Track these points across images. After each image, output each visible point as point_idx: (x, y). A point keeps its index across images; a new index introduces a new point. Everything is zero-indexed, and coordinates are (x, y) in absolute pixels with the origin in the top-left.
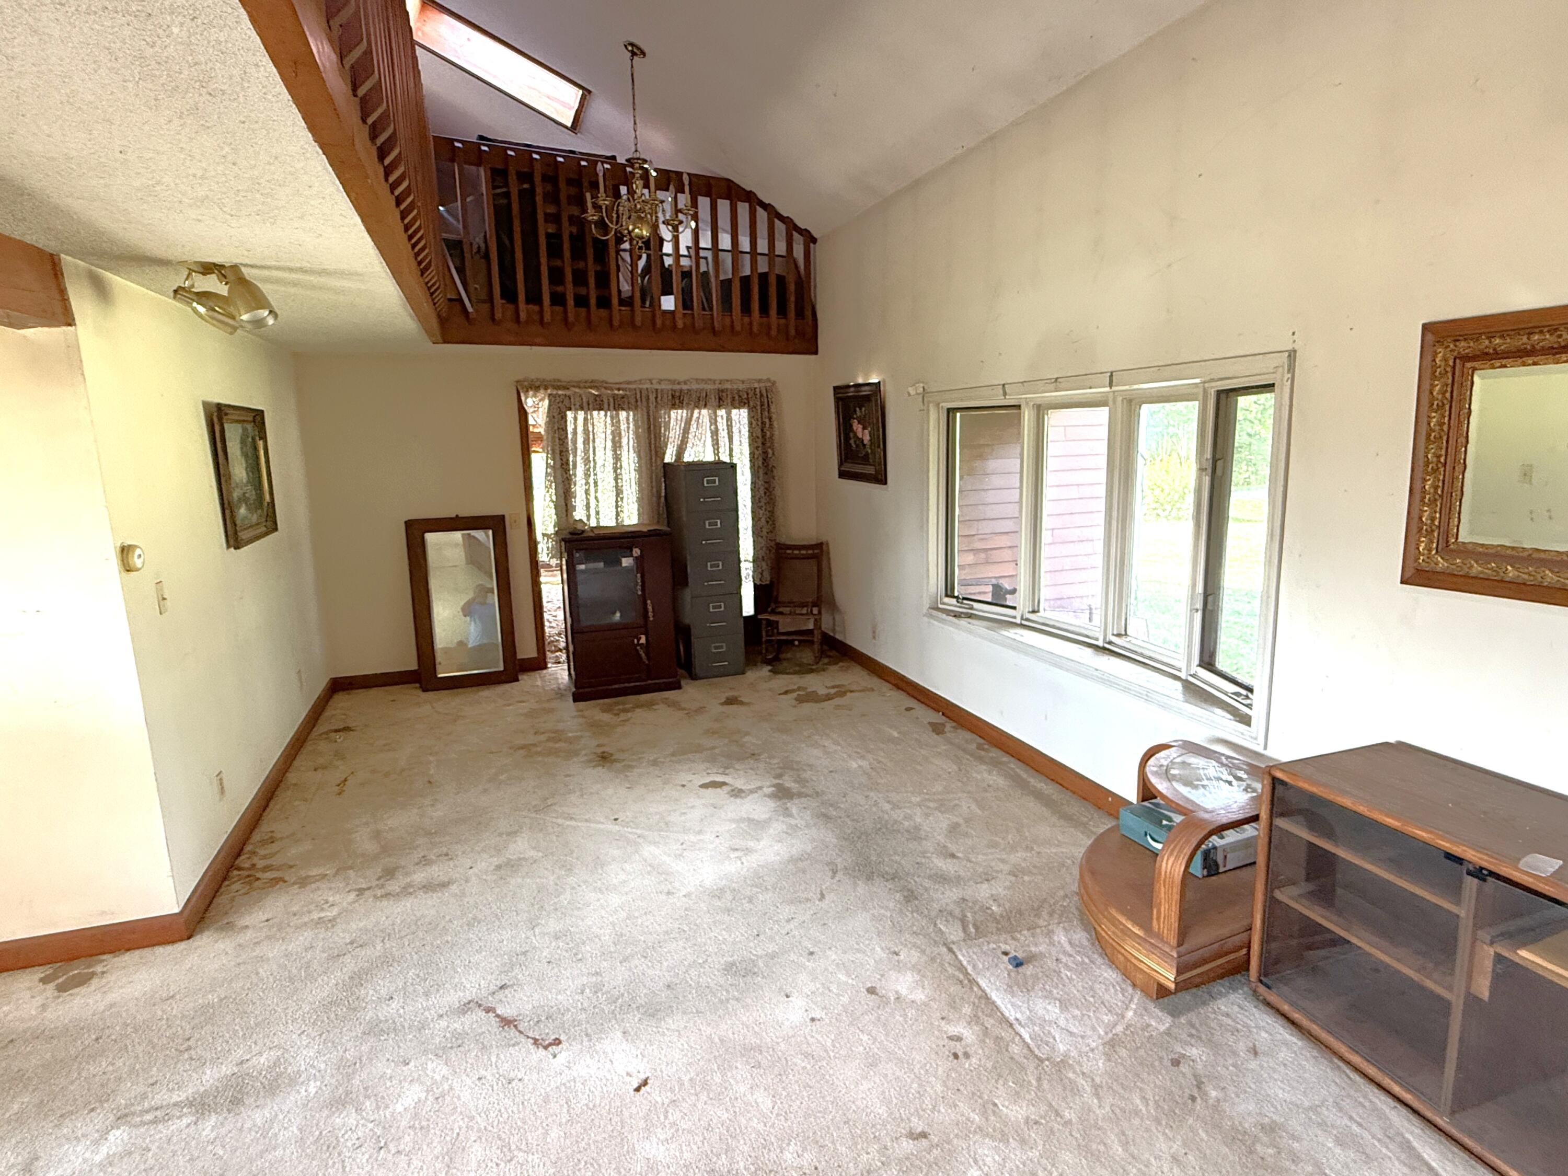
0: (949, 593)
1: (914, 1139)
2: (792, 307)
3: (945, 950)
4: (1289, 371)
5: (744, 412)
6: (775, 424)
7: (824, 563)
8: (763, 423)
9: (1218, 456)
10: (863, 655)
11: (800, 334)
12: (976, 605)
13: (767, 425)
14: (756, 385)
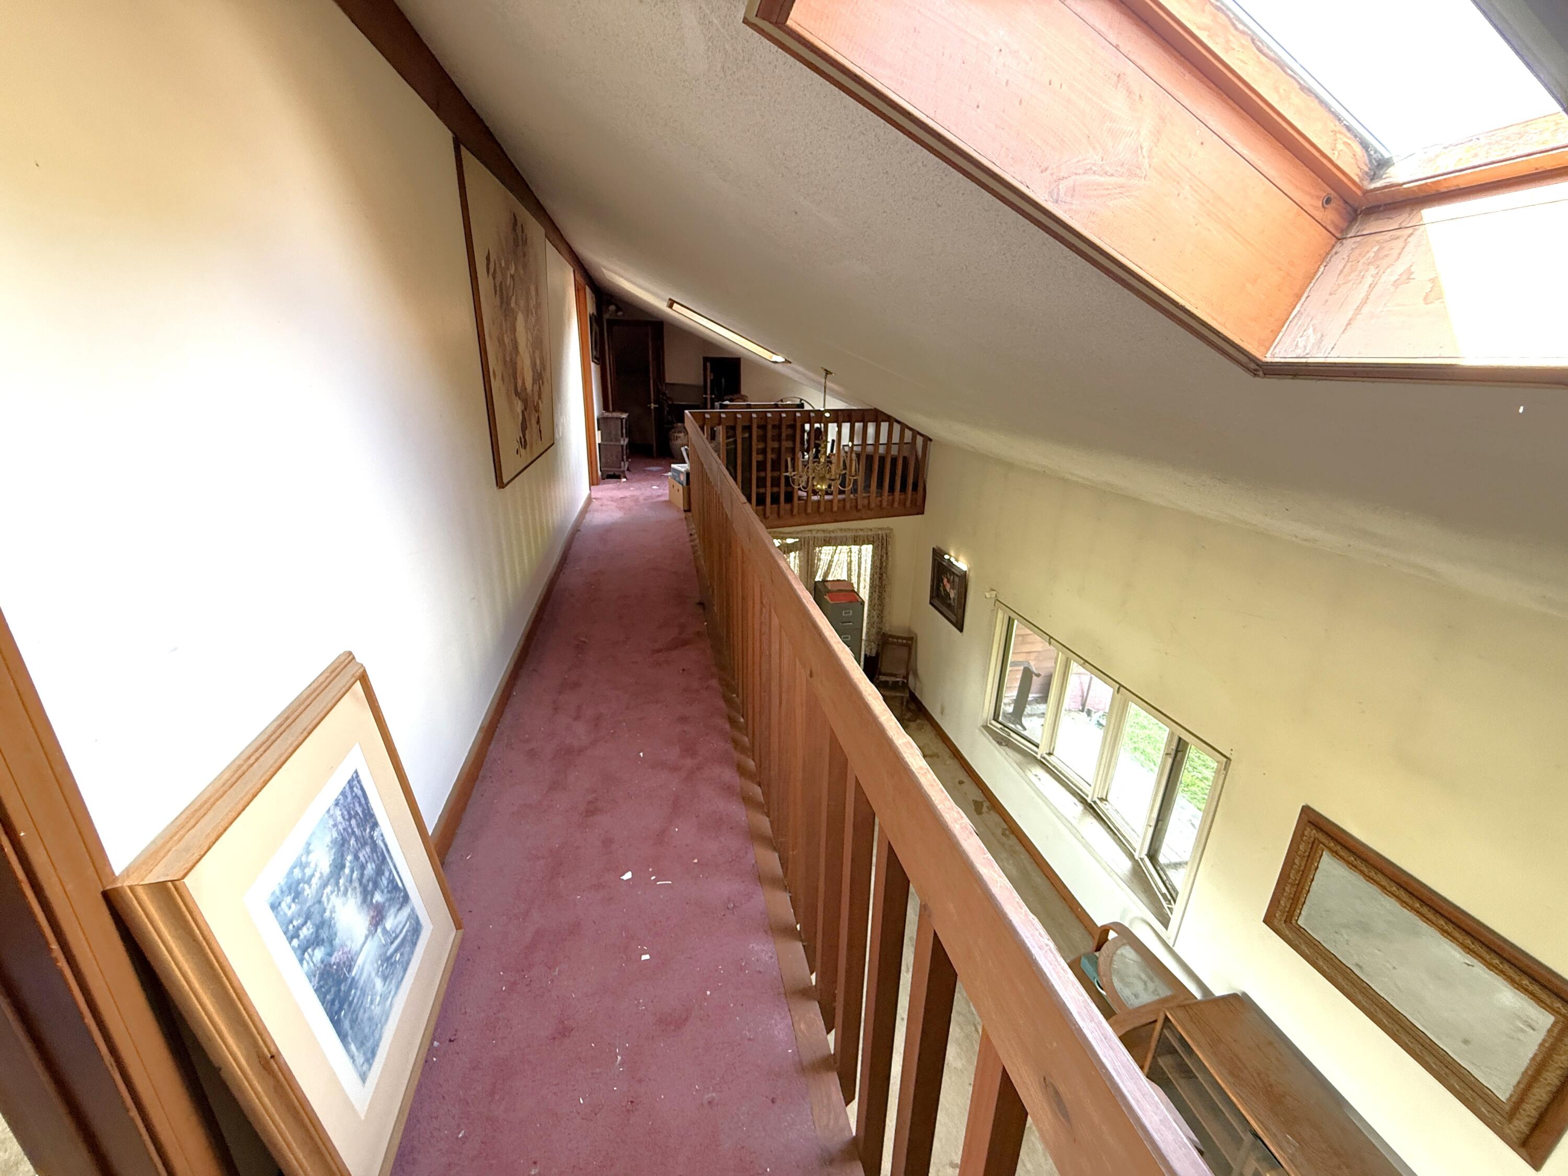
0: (996, 718)
1: (953, 1167)
2: (910, 487)
3: (973, 1028)
4: (1225, 770)
5: (870, 547)
6: (890, 558)
7: (913, 651)
8: (882, 556)
9: (1179, 749)
10: (933, 718)
11: (914, 502)
12: (1012, 734)
13: (885, 558)
14: (880, 532)
